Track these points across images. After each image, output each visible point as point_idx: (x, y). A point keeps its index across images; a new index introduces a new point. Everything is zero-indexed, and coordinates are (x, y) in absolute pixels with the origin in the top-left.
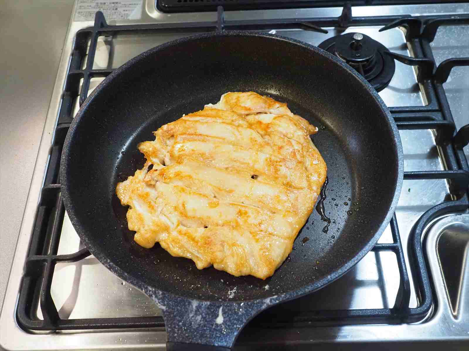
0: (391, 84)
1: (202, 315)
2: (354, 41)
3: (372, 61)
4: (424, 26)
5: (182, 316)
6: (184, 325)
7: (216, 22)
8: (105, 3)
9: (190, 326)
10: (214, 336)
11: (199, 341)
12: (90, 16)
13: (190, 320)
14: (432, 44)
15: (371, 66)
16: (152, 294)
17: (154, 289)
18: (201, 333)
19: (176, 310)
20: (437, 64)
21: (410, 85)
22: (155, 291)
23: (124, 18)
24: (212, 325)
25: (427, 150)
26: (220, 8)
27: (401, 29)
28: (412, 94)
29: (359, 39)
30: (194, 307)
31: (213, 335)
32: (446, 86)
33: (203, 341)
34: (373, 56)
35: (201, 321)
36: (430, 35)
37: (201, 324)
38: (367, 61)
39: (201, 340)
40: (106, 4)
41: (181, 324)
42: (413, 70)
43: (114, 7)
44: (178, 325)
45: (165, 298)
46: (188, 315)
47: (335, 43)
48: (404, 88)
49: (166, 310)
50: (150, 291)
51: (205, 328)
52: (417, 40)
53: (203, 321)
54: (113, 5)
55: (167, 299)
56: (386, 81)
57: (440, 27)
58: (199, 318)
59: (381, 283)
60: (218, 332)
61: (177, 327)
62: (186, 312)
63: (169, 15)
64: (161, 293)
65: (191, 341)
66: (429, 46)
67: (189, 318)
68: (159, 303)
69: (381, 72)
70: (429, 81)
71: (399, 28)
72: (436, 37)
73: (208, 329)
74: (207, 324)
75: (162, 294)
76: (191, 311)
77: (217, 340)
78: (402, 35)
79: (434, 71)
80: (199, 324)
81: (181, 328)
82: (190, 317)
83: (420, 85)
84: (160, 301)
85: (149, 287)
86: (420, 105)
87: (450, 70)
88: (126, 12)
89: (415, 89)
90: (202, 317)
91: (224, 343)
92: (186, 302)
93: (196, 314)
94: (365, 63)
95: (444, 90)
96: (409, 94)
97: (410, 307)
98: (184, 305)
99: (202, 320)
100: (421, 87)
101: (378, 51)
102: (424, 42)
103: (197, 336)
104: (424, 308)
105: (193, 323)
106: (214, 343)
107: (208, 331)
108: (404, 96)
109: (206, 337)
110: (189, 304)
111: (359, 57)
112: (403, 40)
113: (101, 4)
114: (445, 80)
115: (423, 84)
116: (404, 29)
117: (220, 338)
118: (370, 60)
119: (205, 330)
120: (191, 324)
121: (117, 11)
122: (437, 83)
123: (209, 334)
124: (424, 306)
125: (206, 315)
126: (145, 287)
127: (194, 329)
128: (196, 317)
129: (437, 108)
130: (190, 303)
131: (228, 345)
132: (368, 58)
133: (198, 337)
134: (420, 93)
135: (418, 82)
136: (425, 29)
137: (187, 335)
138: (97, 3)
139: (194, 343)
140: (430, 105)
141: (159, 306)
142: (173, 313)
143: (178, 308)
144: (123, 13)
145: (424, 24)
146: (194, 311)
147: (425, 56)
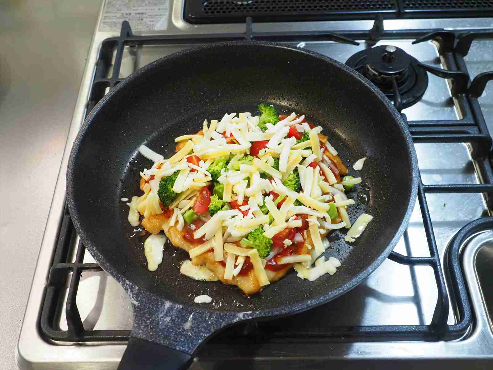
0: (424, 97)
1: (172, 317)
2: (386, 54)
3: (404, 74)
4: (458, 40)
5: (151, 314)
6: (151, 323)
7: (245, 33)
8: (130, 14)
9: (157, 326)
10: (178, 339)
11: (162, 341)
12: (115, 26)
13: (158, 319)
14: (466, 58)
15: (404, 79)
16: (129, 287)
17: (131, 284)
18: (166, 334)
19: (147, 307)
20: (472, 78)
21: (443, 99)
22: (132, 285)
23: (150, 29)
24: (179, 329)
25: (463, 165)
26: (249, 19)
27: (435, 44)
28: (446, 109)
29: (392, 51)
30: (166, 307)
31: (176, 339)
32: (481, 100)
33: (165, 342)
34: (405, 69)
35: (169, 322)
36: (464, 49)
37: (168, 326)
38: (399, 73)
39: (164, 341)
40: (132, 15)
41: (148, 321)
42: (447, 83)
43: (139, 17)
44: (146, 323)
45: (140, 294)
46: (158, 314)
47: (366, 56)
48: (438, 102)
49: (138, 306)
50: (127, 284)
51: (171, 330)
52: (450, 54)
53: (171, 323)
54: (138, 16)
55: (141, 296)
56: (419, 95)
57: (473, 42)
58: (168, 319)
59: (416, 300)
60: (182, 337)
61: (144, 324)
62: (157, 311)
63: (196, 26)
64: (137, 288)
65: (154, 340)
66: (463, 61)
67: (158, 317)
68: (133, 297)
69: (414, 85)
70: (464, 95)
71: (432, 42)
72: (469, 51)
73: (174, 331)
74: (174, 327)
75: (138, 290)
76: (162, 311)
77: (180, 344)
78: (434, 49)
79: (469, 85)
80: (167, 325)
81: (148, 325)
82: (160, 317)
83: (454, 99)
84: (134, 296)
85: (127, 280)
86: (454, 119)
87: (485, 84)
88: (152, 23)
89: (450, 103)
90: (171, 319)
91: (186, 348)
92: (159, 301)
93: (166, 315)
94: (398, 75)
95: (479, 105)
96: (442, 108)
97: (448, 324)
98: (157, 304)
99: (171, 321)
100: (455, 101)
101: (411, 64)
102: (458, 56)
103: (161, 336)
104: (463, 324)
105: (161, 323)
106: (176, 347)
107: (174, 334)
108: (438, 109)
109: (170, 339)
110: (161, 304)
111: (391, 70)
112: (436, 54)
113: (127, 14)
114: (480, 94)
115: (457, 98)
116: (436, 43)
117: (184, 343)
118: (403, 73)
119: (170, 332)
120: (159, 324)
121: (143, 21)
122: (472, 97)
123: (173, 337)
124: (463, 323)
125: (176, 317)
126: (123, 280)
127: (160, 329)
128: (165, 318)
129: (472, 122)
130: (163, 303)
131: (190, 351)
132: (401, 71)
133: (161, 338)
134: (455, 107)
135: (453, 96)
136: (458, 44)
137: (151, 333)
138: (123, 14)
139: (157, 343)
140: (465, 119)
141: (133, 300)
142: (144, 311)
143: (150, 306)
144: (149, 23)
145: (458, 38)
146: (165, 311)
147: (458, 68)
